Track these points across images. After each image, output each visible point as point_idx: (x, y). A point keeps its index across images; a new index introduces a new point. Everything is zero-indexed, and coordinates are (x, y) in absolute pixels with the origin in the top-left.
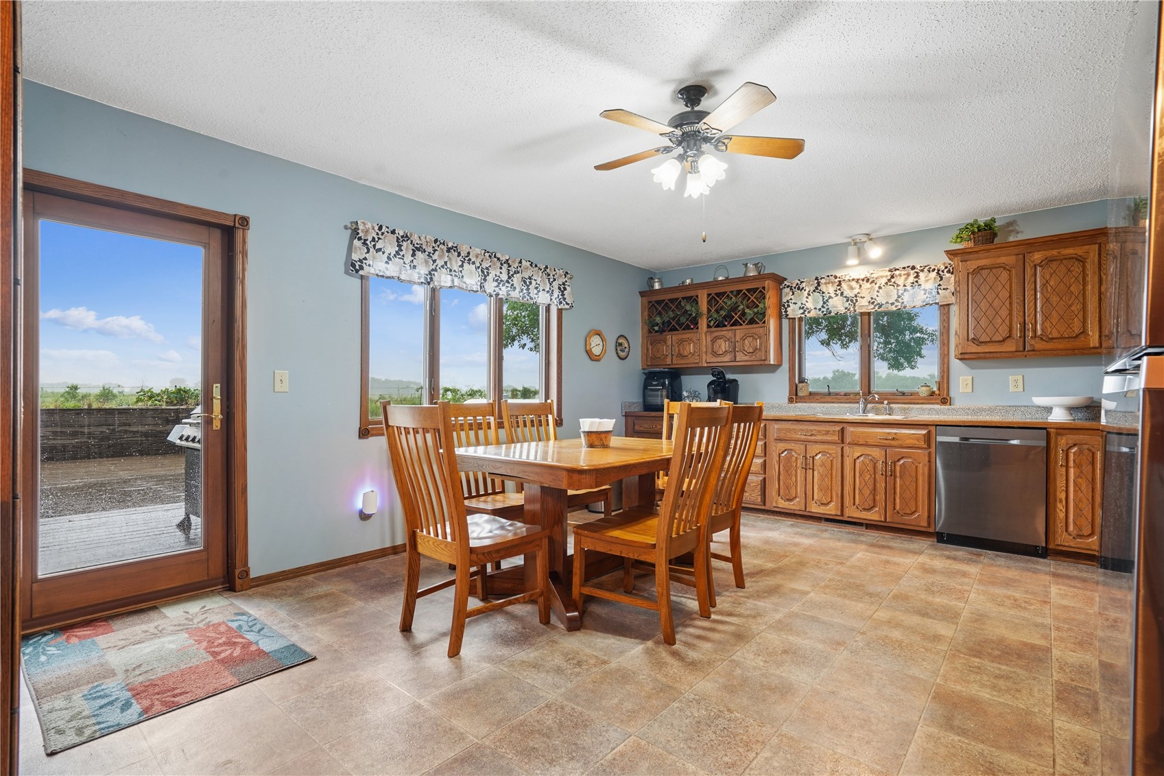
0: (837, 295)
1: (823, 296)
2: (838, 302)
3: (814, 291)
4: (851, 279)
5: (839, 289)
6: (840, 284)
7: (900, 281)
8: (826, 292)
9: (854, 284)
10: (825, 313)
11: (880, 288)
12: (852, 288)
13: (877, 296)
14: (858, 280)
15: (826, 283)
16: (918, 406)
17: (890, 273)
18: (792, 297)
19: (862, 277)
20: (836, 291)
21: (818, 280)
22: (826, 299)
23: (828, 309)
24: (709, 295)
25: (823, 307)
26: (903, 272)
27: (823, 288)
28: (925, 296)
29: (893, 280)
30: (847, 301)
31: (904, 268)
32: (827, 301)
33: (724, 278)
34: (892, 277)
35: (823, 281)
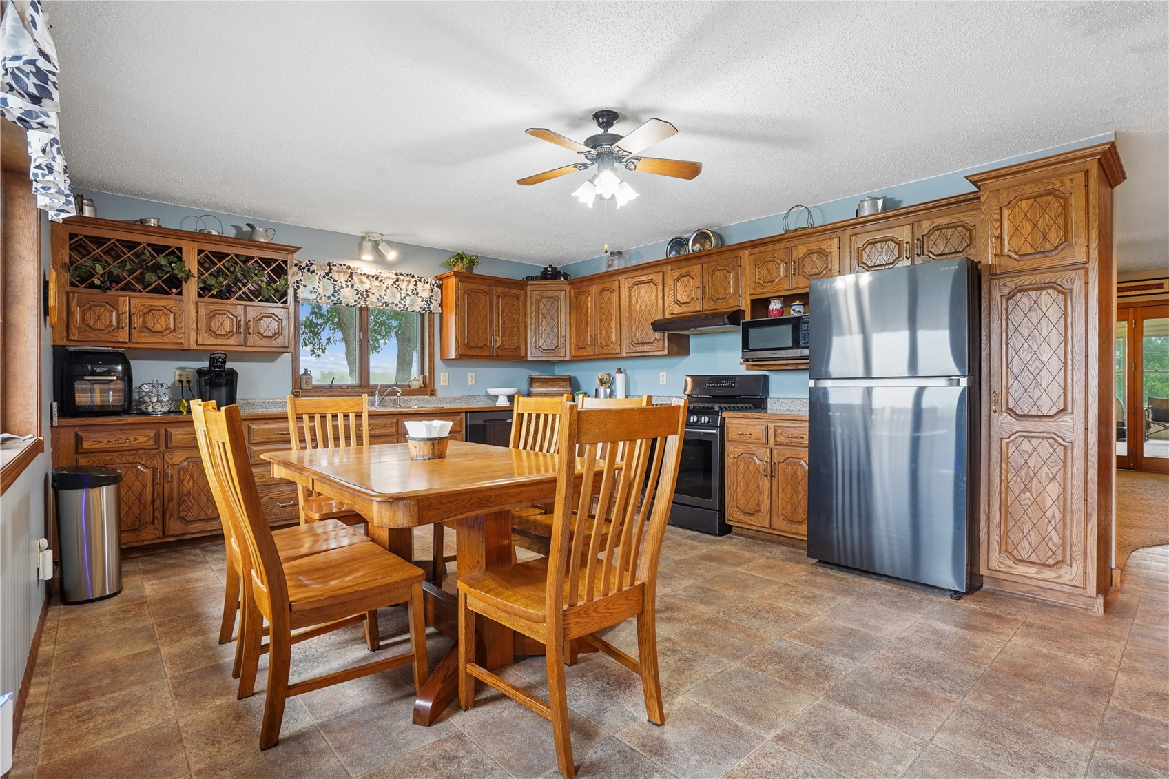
0: (348, 286)
1: (335, 285)
2: (349, 293)
3: (324, 277)
4: (363, 273)
5: (350, 281)
6: (351, 276)
7: (404, 286)
8: (339, 281)
9: (364, 278)
10: (335, 302)
11: (387, 288)
12: (362, 283)
13: (385, 295)
14: (369, 276)
15: (338, 272)
16: (415, 397)
17: (395, 276)
18: (302, 278)
19: (373, 274)
20: (347, 282)
21: (330, 266)
22: (337, 288)
23: (339, 298)
24: (200, 252)
25: (333, 295)
26: (406, 278)
27: (334, 275)
28: (422, 303)
29: (397, 283)
30: (357, 294)
31: (408, 275)
32: (339, 290)
33: (217, 234)
34: (397, 280)
35: (334, 268)
